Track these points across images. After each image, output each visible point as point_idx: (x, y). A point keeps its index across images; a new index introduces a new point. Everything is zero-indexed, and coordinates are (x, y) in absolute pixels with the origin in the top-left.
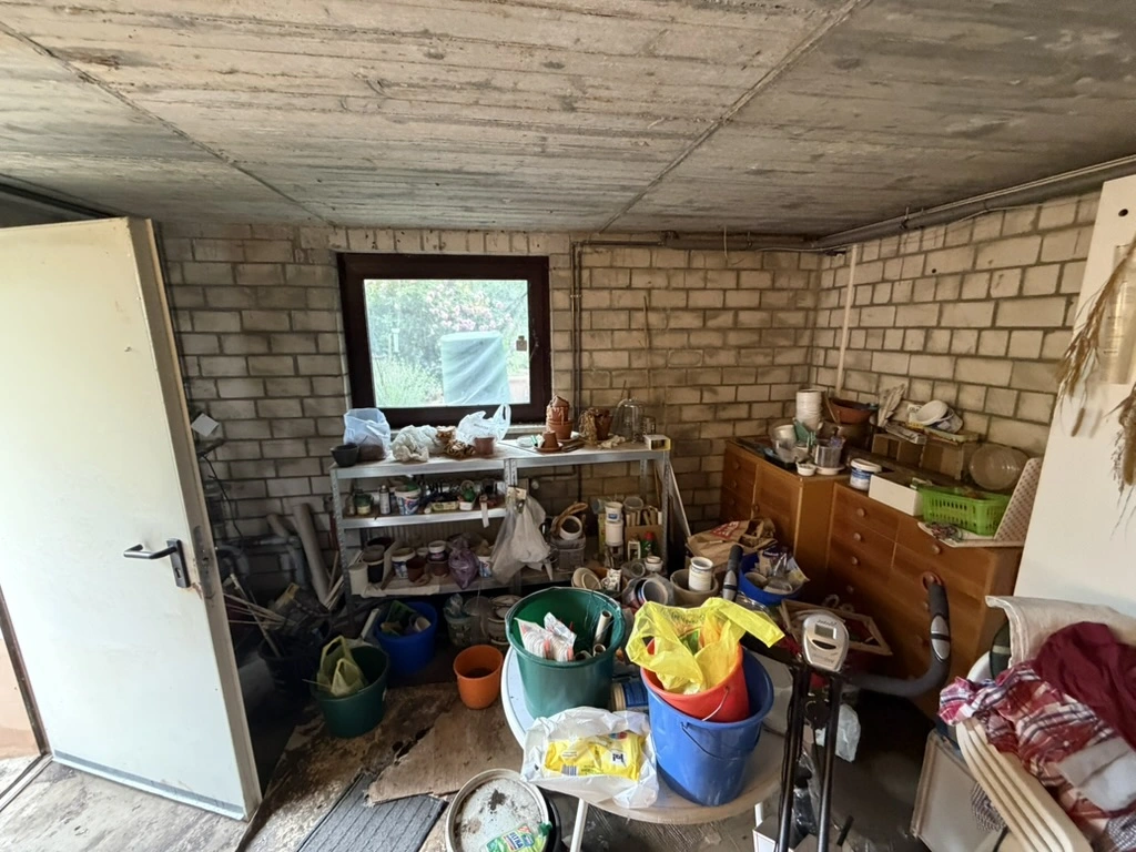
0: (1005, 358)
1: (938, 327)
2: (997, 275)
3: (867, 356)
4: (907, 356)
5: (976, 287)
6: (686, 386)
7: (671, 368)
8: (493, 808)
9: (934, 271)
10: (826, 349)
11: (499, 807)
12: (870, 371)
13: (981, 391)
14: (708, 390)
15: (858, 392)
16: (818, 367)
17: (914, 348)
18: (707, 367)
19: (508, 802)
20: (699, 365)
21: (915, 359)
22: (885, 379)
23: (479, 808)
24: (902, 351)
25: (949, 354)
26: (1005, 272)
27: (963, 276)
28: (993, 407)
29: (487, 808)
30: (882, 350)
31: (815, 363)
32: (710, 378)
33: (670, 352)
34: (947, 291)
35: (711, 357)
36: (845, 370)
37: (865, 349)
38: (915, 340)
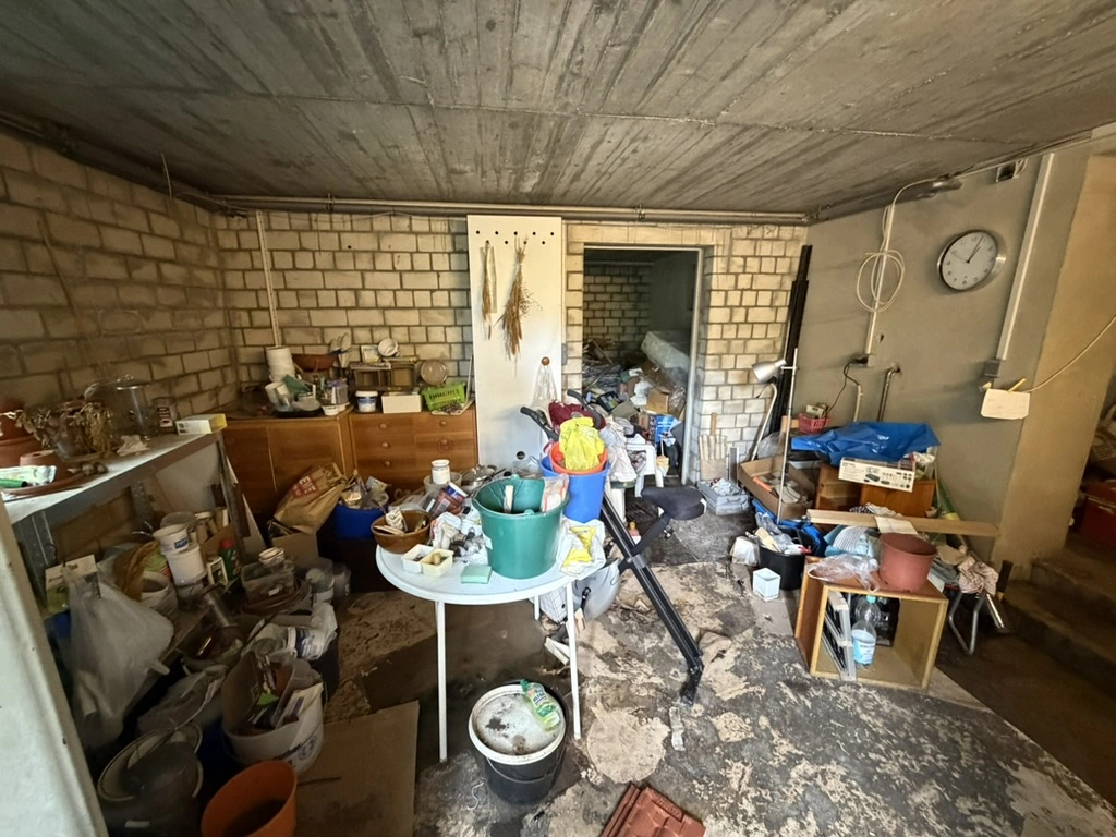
0: (414, 308)
1: (364, 289)
2: (396, 255)
3: (304, 314)
4: (344, 311)
5: (384, 262)
6: (132, 360)
7: (106, 336)
8: (503, 727)
9: (349, 247)
10: (249, 311)
11: (503, 722)
12: (311, 326)
13: (405, 330)
14: (155, 363)
15: (303, 346)
16: (242, 329)
17: (348, 305)
18: (147, 333)
19: (498, 716)
20: (138, 331)
21: (351, 313)
22: (327, 331)
23: (503, 738)
24: (338, 307)
25: (377, 307)
26: (400, 254)
27: (374, 254)
28: (415, 339)
29: (503, 732)
30: (318, 308)
31: (237, 324)
32: (153, 348)
33: (100, 312)
34: (364, 263)
35: (148, 319)
36: (282, 328)
37: (299, 308)
38: (347, 299)
